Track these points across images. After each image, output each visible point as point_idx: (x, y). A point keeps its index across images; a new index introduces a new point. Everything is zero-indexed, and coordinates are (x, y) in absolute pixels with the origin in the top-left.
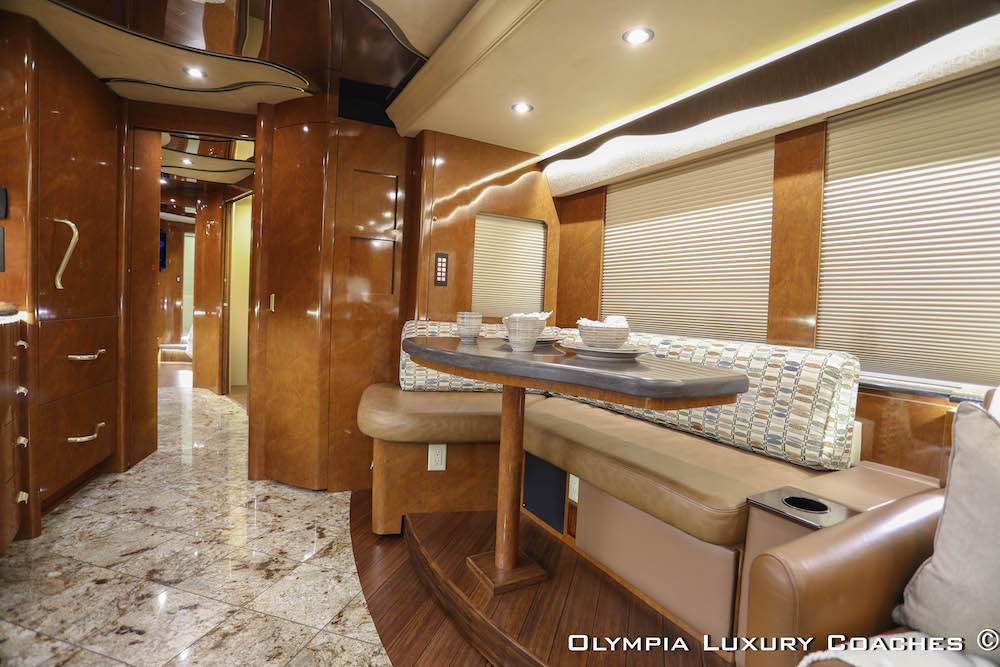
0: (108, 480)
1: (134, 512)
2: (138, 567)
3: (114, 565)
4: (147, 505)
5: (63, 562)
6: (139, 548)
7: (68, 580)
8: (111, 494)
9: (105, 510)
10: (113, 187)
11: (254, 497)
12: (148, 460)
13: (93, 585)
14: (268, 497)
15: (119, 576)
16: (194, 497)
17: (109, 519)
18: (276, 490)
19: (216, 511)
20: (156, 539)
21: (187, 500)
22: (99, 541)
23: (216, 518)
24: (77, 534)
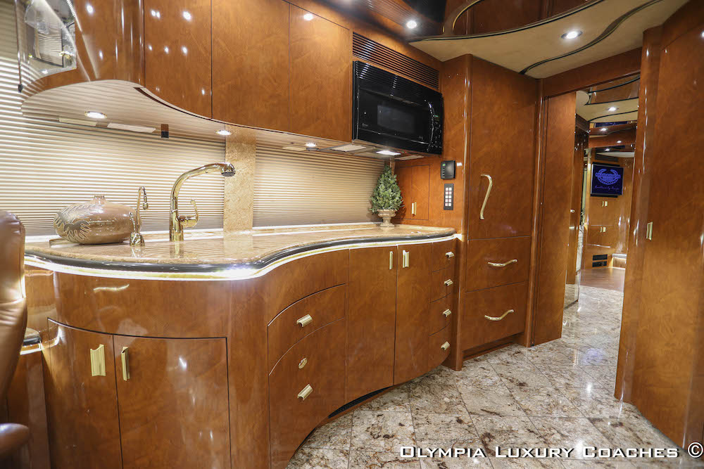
0: (516, 349)
1: (512, 381)
2: (483, 425)
3: (474, 414)
4: (522, 379)
5: (456, 394)
6: (494, 410)
7: (449, 409)
8: (510, 360)
9: (499, 371)
10: (530, 145)
11: (607, 417)
12: (549, 344)
13: (455, 419)
14: (621, 424)
15: (470, 424)
16: (557, 389)
17: (496, 378)
18: (635, 421)
19: (565, 411)
20: (508, 410)
21: (551, 389)
22: (480, 390)
23: (560, 418)
24: (474, 379)
